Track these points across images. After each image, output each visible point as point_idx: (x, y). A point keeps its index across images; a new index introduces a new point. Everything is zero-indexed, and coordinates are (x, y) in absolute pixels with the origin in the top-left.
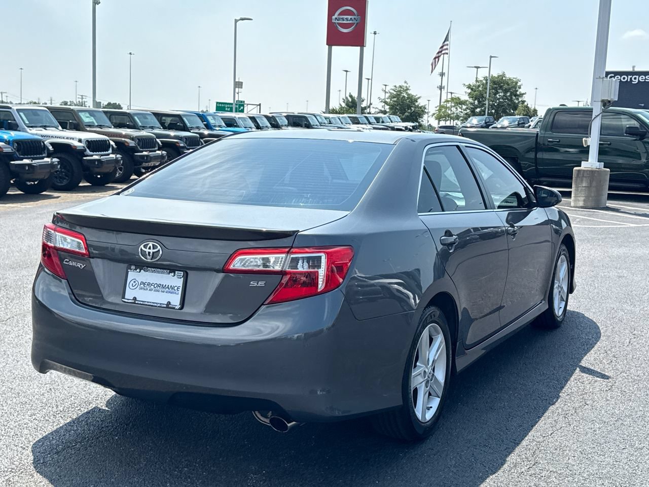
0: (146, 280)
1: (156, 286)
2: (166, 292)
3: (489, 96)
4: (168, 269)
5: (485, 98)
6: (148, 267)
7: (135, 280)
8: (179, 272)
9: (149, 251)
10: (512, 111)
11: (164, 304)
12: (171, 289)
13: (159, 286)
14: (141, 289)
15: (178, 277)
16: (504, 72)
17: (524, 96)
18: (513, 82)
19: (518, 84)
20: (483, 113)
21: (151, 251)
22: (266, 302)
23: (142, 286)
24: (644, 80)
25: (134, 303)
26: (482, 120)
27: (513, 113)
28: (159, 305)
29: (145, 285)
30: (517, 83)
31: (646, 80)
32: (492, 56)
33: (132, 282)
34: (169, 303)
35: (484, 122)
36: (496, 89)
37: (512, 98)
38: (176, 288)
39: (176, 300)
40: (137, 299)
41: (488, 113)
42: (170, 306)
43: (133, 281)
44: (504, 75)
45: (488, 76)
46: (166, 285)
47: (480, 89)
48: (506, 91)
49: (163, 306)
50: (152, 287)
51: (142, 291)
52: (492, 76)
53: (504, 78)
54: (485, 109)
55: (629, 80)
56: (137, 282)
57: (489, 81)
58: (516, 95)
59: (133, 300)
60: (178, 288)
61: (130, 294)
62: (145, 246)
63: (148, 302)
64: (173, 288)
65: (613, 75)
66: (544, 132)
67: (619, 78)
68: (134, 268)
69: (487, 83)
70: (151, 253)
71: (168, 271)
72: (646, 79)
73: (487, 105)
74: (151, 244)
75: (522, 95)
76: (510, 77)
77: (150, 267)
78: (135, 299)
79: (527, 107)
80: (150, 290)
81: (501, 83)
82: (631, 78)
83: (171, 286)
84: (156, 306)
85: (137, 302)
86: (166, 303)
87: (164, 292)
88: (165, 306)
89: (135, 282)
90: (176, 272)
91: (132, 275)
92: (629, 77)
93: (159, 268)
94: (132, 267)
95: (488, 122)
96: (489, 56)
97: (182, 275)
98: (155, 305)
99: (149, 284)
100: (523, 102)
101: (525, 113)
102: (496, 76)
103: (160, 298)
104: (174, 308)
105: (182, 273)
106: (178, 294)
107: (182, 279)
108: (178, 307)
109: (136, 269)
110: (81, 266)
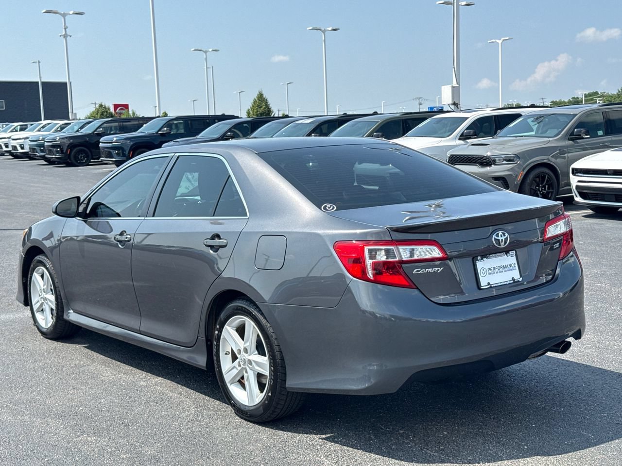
0: (491, 265)
1: (499, 268)
2: (508, 271)
6: (490, 254)
8: (512, 252)
12: (508, 267)
13: (501, 267)
14: (490, 274)
15: (512, 256)
21: (503, 238)
22: (561, 258)
23: (490, 271)
25: (491, 287)
28: (508, 283)
29: (492, 270)
34: (513, 278)
39: (516, 275)
40: (492, 284)
42: (515, 281)
46: (505, 265)
50: (497, 270)
56: (485, 270)
59: (488, 285)
60: (514, 265)
61: (484, 282)
62: (498, 235)
63: (500, 283)
64: (511, 266)
68: (480, 258)
70: (503, 240)
71: (504, 253)
74: (500, 233)
78: (489, 284)
80: (496, 273)
85: (492, 286)
86: (511, 279)
87: (502, 272)
88: (512, 281)
89: (483, 270)
90: (510, 252)
91: (480, 265)
93: (498, 253)
94: (478, 258)
97: (514, 253)
98: (505, 283)
99: (494, 268)
103: (506, 277)
105: (514, 251)
106: (516, 269)
107: (515, 257)
108: (521, 280)
109: (482, 259)
110: (438, 270)
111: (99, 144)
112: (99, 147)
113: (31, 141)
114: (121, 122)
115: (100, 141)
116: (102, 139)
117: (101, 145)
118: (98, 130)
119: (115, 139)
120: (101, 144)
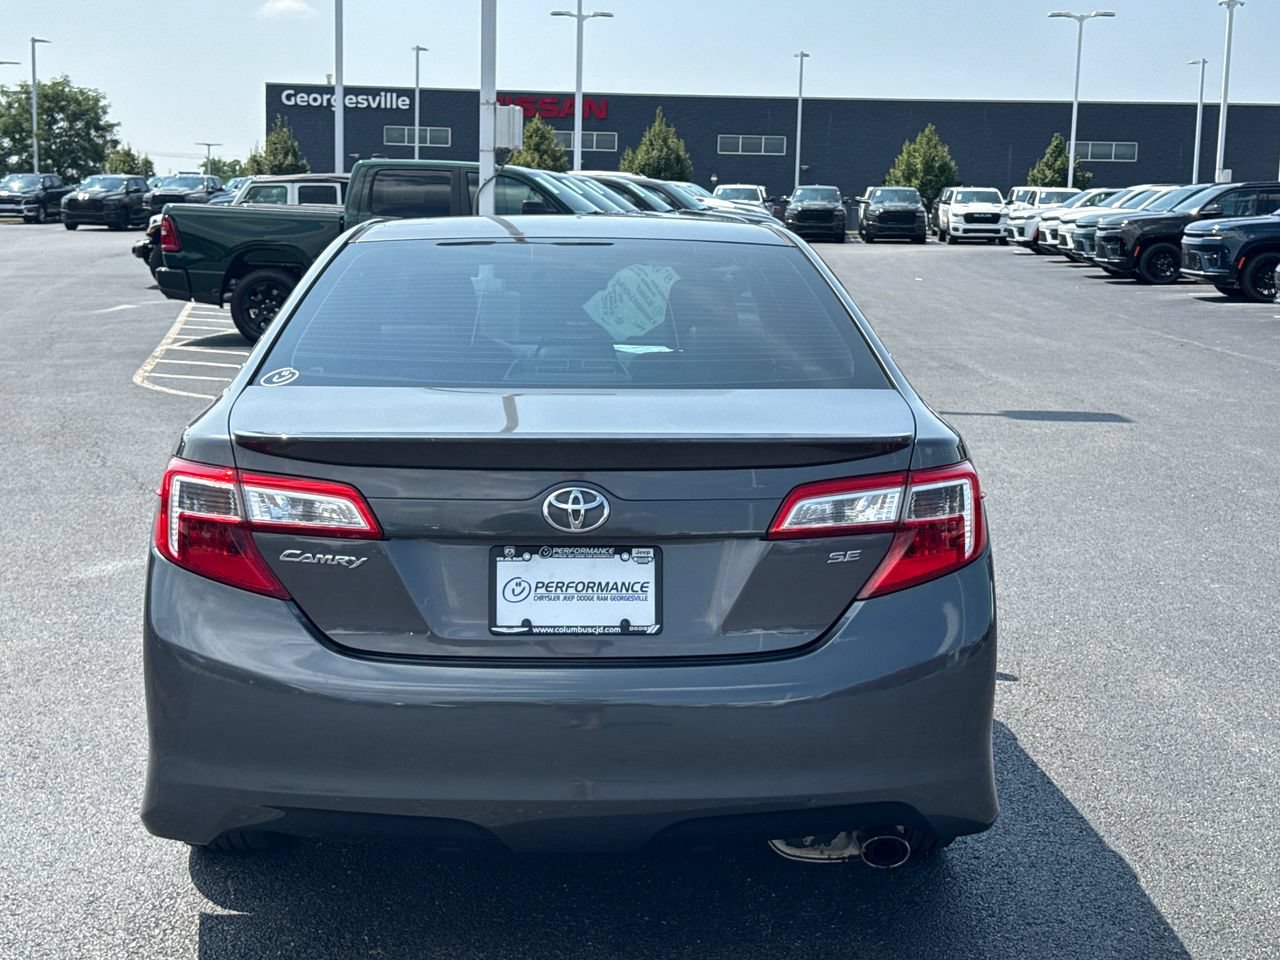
0: (552, 575)
1: (580, 587)
2: (613, 599)
3: (38, 129)
4: (610, 547)
5: (30, 133)
6: (552, 547)
7: (518, 581)
8: (641, 550)
9: (576, 507)
10: (92, 164)
11: (614, 627)
12: (625, 591)
13: (588, 586)
14: (541, 598)
15: (640, 560)
16: (67, 76)
17: (116, 128)
18: (89, 100)
19: (101, 104)
20: (27, 167)
21: (582, 507)
22: (865, 593)
23: (543, 591)
24: (354, 105)
25: (530, 633)
26: (34, 184)
27: (94, 166)
28: (601, 630)
29: (548, 590)
30: (97, 100)
31: (359, 106)
32: (37, 38)
33: (512, 584)
34: (625, 623)
35: (40, 186)
36: (49, 112)
37: (88, 134)
38: (637, 587)
39: (643, 614)
40: (533, 624)
41: (40, 165)
42: (631, 629)
43: (515, 581)
44: (66, 82)
45: (30, 82)
46: (608, 584)
47: (13, 111)
48: (73, 118)
49: (612, 631)
50: (571, 591)
51: (545, 602)
52: (39, 83)
53: (67, 90)
54: (31, 157)
55: (325, 104)
56: (524, 584)
57: (34, 96)
58: (98, 128)
59: (523, 626)
60: (642, 587)
61: (509, 615)
62: (563, 498)
63: (568, 627)
64: (629, 587)
65: (292, 92)
66: (355, 212)
67: (306, 99)
68: (513, 551)
69: (28, 99)
70: (582, 512)
71: (611, 551)
72: (358, 103)
73: (35, 148)
74: (575, 492)
75: (110, 127)
76: (82, 87)
77: (559, 547)
78: (526, 623)
79: (128, 154)
80: (565, 598)
81: (63, 100)
82: (329, 100)
83: (623, 584)
84: (592, 634)
85: (535, 630)
86: (619, 624)
87: (606, 599)
88: (618, 630)
89: (519, 584)
90: (634, 551)
91: (506, 569)
92: (326, 97)
93: (585, 547)
94: (506, 551)
95: (51, 187)
96: (30, 38)
97: (652, 555)
98: (590, 630)
99: (560, 585)
100: (115, 143)
101: (126, 169)
102: (49, 83)
103: (602, 615)
104: (643, 633)
105: (651, 550)
106: (646, 599)
107: (652, 566)
108: (653, 629)
109: (519, 554)
110: (350, 562)
111: (1181, 238)
112: (1180, 244)
113: (1079, 226)
114: (1262, 192)
115: (1186, 231)
116: (1188, 227)
117: (1185, 240)
118: (1209, 207)
119: (1217, 227)
120: (1185, 237)
